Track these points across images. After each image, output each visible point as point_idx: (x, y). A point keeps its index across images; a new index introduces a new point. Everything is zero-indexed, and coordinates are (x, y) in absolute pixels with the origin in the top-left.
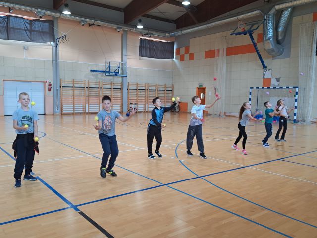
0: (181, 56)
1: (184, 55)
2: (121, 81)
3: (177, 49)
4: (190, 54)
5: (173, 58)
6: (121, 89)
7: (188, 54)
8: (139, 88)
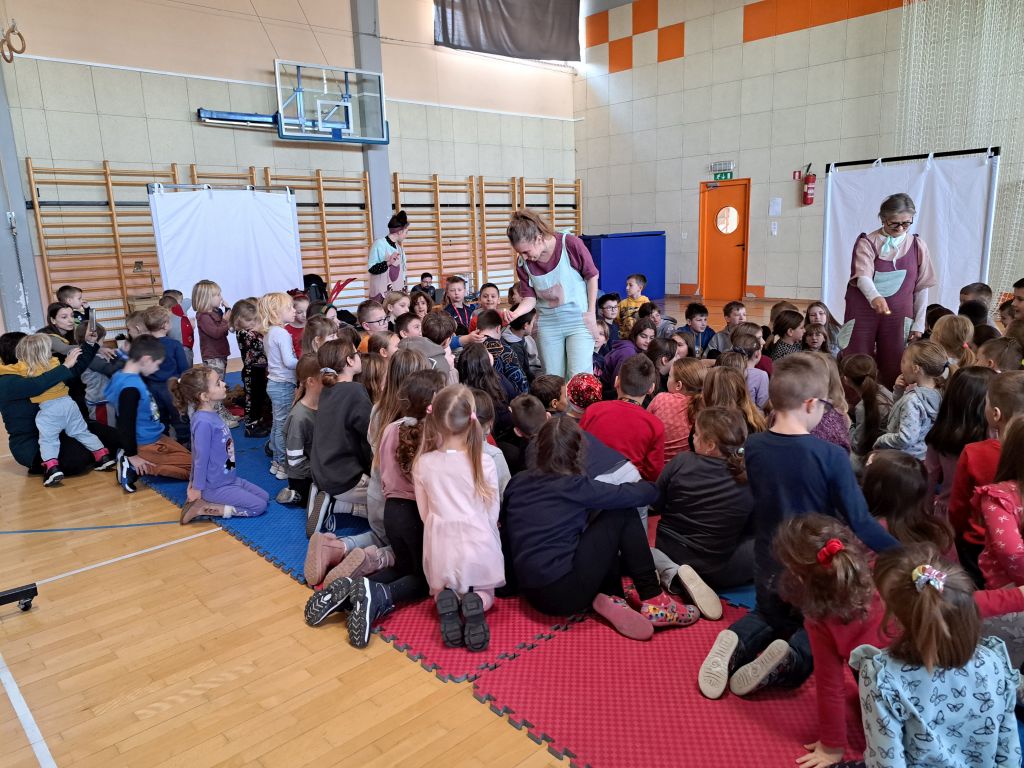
0: (613, 45)
1: (628, 41)
2: (361, 169)
3: (591, 20)
4: (663, 33)
5: (578, 58)
6: (362, 206)
7: (654, 33)
8: (443, 199)
